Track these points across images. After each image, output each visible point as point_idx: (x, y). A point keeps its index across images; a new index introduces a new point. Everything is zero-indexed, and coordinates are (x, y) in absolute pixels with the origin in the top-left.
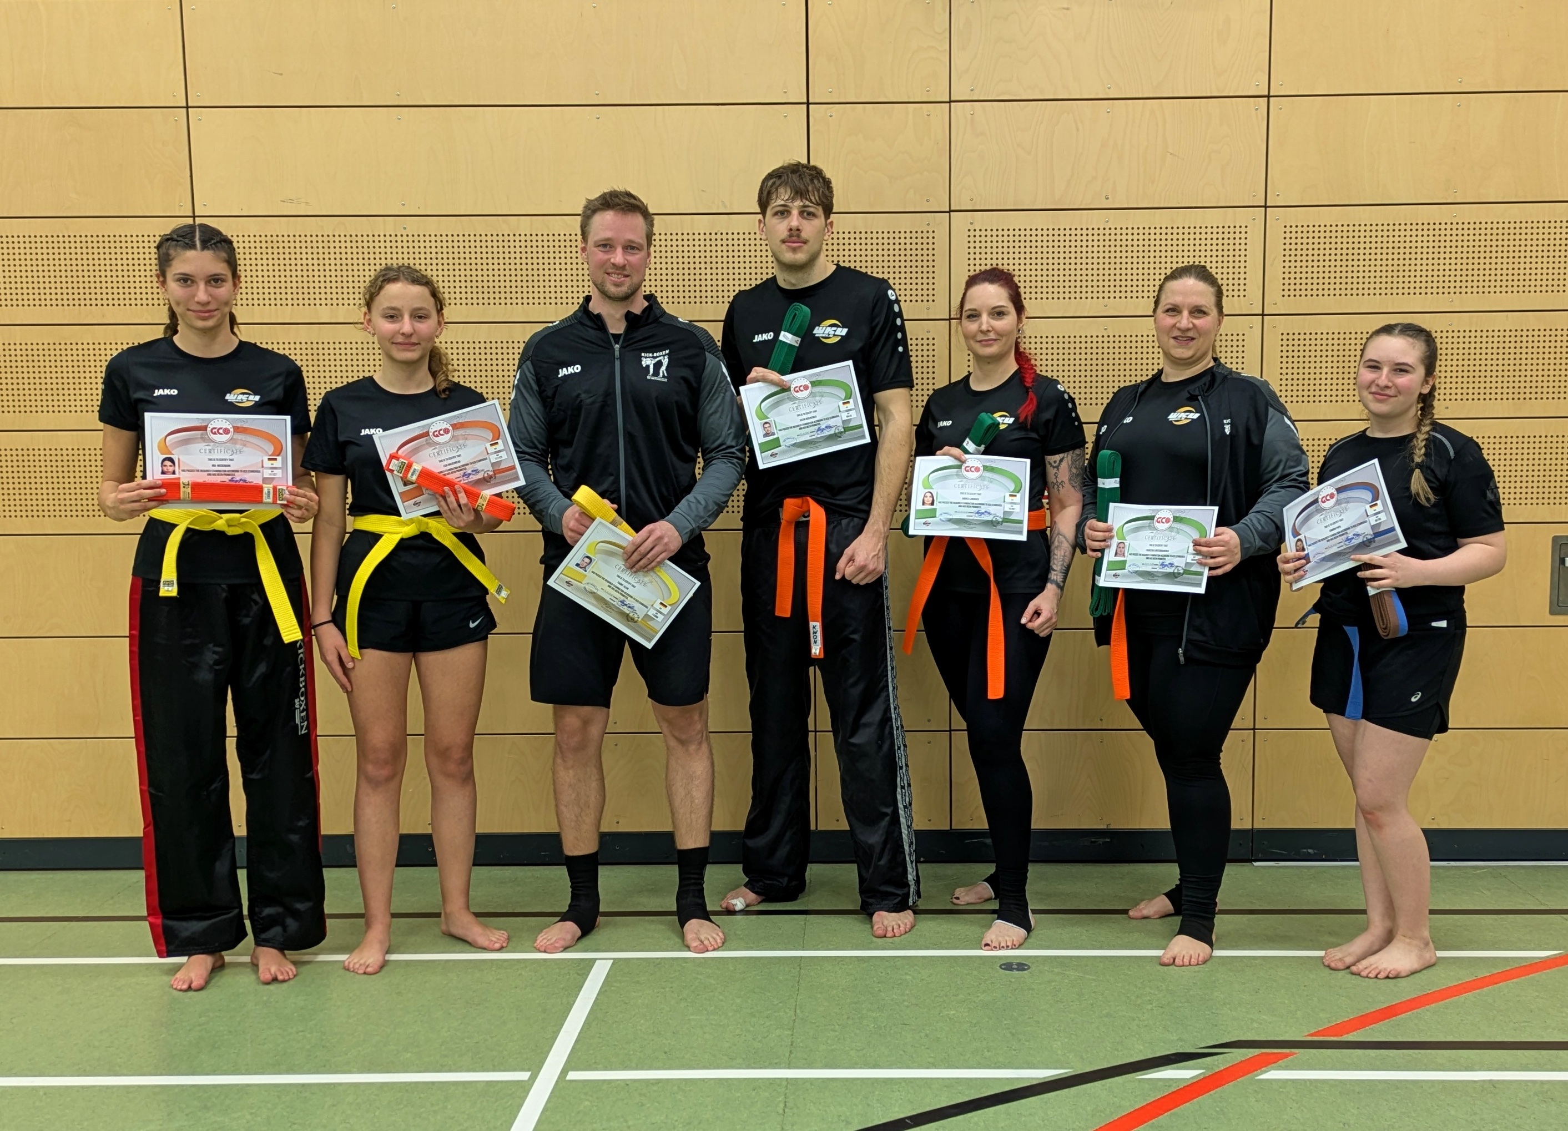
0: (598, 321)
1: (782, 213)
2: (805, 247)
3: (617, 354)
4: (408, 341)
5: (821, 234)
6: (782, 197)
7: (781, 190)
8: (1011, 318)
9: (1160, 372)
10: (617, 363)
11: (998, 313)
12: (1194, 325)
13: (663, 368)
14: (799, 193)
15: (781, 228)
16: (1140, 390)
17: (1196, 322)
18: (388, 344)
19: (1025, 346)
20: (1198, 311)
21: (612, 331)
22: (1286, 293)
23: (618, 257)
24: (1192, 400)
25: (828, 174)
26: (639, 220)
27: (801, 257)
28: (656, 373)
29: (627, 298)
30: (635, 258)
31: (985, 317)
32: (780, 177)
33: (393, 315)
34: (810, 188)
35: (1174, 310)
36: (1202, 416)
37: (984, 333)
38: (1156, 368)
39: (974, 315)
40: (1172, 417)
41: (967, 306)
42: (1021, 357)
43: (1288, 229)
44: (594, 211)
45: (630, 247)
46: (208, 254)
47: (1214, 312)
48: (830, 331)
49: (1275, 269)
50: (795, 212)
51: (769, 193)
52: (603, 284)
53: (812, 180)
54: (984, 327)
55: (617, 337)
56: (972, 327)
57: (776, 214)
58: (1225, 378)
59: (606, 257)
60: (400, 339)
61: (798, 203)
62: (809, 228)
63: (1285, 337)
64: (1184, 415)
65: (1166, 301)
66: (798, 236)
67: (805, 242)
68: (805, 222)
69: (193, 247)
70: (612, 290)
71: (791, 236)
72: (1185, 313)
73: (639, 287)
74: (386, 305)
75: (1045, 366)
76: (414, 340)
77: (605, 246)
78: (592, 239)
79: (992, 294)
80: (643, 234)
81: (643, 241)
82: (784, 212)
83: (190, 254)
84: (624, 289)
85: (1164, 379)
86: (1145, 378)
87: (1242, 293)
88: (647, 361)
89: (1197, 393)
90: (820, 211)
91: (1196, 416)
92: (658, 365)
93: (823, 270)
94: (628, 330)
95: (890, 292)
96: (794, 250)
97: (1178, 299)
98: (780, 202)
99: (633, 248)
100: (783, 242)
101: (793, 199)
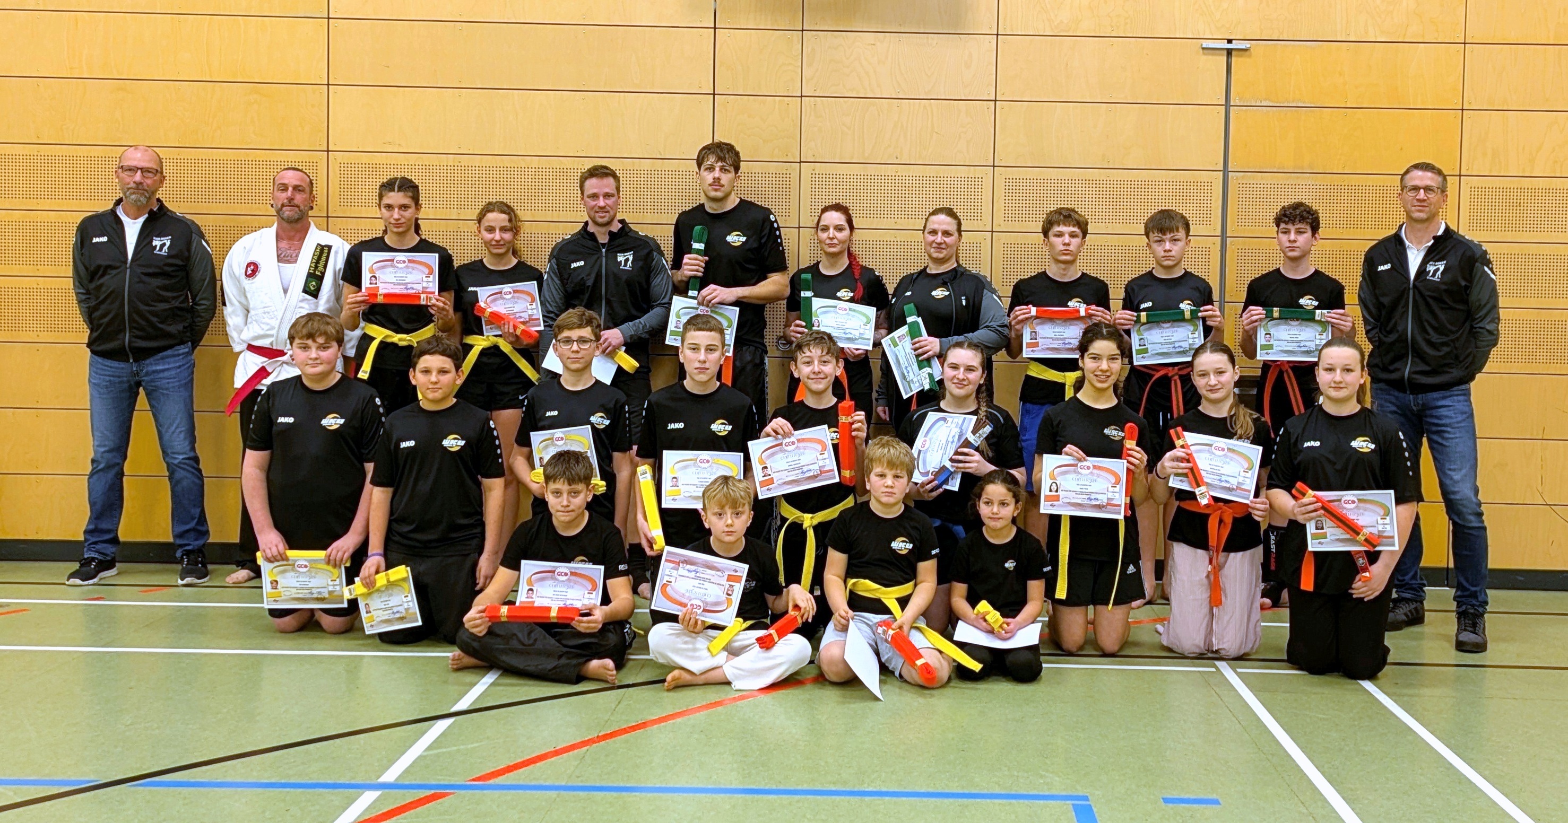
0: (592, 236)
1: (710, 169)
2: (723, 189)
3: (604, 254)
4: (498, 244)
5: (732, 182)
6: (711, 159)
7: (710, 156)
8: (847, 232)
9: (926, 268)
10: (604, 259)
11: (839, 228)
12: (945, 242)
13: (630, 263)
14: (720, 159)
15: (709, 177)
16: (915, 276)
17: (946, 239)
18: (488, 245)
19: (855, 250)
20: (946, 233)
21: (601, 241)
22: (1006, 219)
23: (602, 202)
24: (944, 284)
25: (738, 149)
26: (611, 180)
27: (719, 194)
28: (626, 265)
29: (609, 223)
30: (610, 202)
31: (831, 230)
32: (710, 149)
33: (491, 230)
34: (727, 156)
35: (934, 232)
36: (950, 294)
37: (832, 239)
38: (923, 265)
39: (826, 229)
40: (934, 293)
41: (822, 223)
42: (850, 255)
43: (1007, 181)
44: (586, 179)
45: (607, 196)
46: (401, 194)
47: (956, 234)
48: (736, 238)
49: (1000, 205)
50: (717, 169)
51: (703, 157)
52: (594, 217)
53: (728, 152)
54: (831, 236)
55: (603, 245)
56: (824, 236)
57: (706, 169)
58: (962, 274)
59: (595, 203)
60: (494, 243)
61: (720, 164)
62: (726, 178)
63: (1006, 246)
64: (940, 293)
65: (930, 226)
66: (719, 182)
67: (722, 186)
68: (723, 174)
69: (393, 190)
70: (600, 220)
71: (714, 182)
72: (940, 234)
73: (615, 216)
74: (487, 224)
75: (865, 260)
76: (502, 243)
77: (593, 197)
78: (586, 193)
79: (835, 218)
80: (614, 187)
81: (614, 192)
82: (711, 169)
83: (392, 194)
84: (606, 219)
85: (928, 271)
86: (916, 271)
87: (979, 218)
88: (621, 258)
89: (947, 280)
90: (732, 169)
91: (947, 293)
92: (627, 260)
93: (732, 202)
94: (610, 240)
95: (772, 216)
96: (716, 190)
97: (936, 226)
98: (709, 163)
99: (609, 196)
100: (710, 185)
101: (717, 162)
